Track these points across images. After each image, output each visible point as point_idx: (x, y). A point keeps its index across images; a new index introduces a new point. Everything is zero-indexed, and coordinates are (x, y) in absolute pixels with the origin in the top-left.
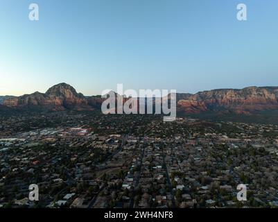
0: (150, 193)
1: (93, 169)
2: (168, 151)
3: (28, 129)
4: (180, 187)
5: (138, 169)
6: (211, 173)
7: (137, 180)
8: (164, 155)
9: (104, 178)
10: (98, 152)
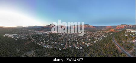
0: (68, 42)
1: (58, 38)
2: (71, 35)
3: (47, 31)
4: (73, 41)
5: (66, 38)
6: (78, 38)
7: (65, 40)
8: (70, 36)
9: (60, 40)
10: (59, 35)
